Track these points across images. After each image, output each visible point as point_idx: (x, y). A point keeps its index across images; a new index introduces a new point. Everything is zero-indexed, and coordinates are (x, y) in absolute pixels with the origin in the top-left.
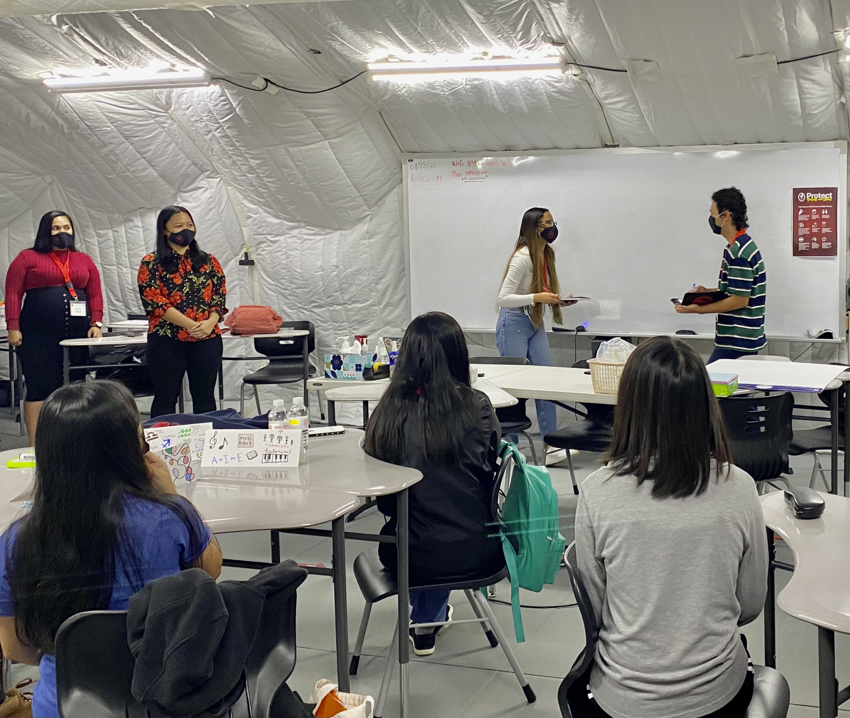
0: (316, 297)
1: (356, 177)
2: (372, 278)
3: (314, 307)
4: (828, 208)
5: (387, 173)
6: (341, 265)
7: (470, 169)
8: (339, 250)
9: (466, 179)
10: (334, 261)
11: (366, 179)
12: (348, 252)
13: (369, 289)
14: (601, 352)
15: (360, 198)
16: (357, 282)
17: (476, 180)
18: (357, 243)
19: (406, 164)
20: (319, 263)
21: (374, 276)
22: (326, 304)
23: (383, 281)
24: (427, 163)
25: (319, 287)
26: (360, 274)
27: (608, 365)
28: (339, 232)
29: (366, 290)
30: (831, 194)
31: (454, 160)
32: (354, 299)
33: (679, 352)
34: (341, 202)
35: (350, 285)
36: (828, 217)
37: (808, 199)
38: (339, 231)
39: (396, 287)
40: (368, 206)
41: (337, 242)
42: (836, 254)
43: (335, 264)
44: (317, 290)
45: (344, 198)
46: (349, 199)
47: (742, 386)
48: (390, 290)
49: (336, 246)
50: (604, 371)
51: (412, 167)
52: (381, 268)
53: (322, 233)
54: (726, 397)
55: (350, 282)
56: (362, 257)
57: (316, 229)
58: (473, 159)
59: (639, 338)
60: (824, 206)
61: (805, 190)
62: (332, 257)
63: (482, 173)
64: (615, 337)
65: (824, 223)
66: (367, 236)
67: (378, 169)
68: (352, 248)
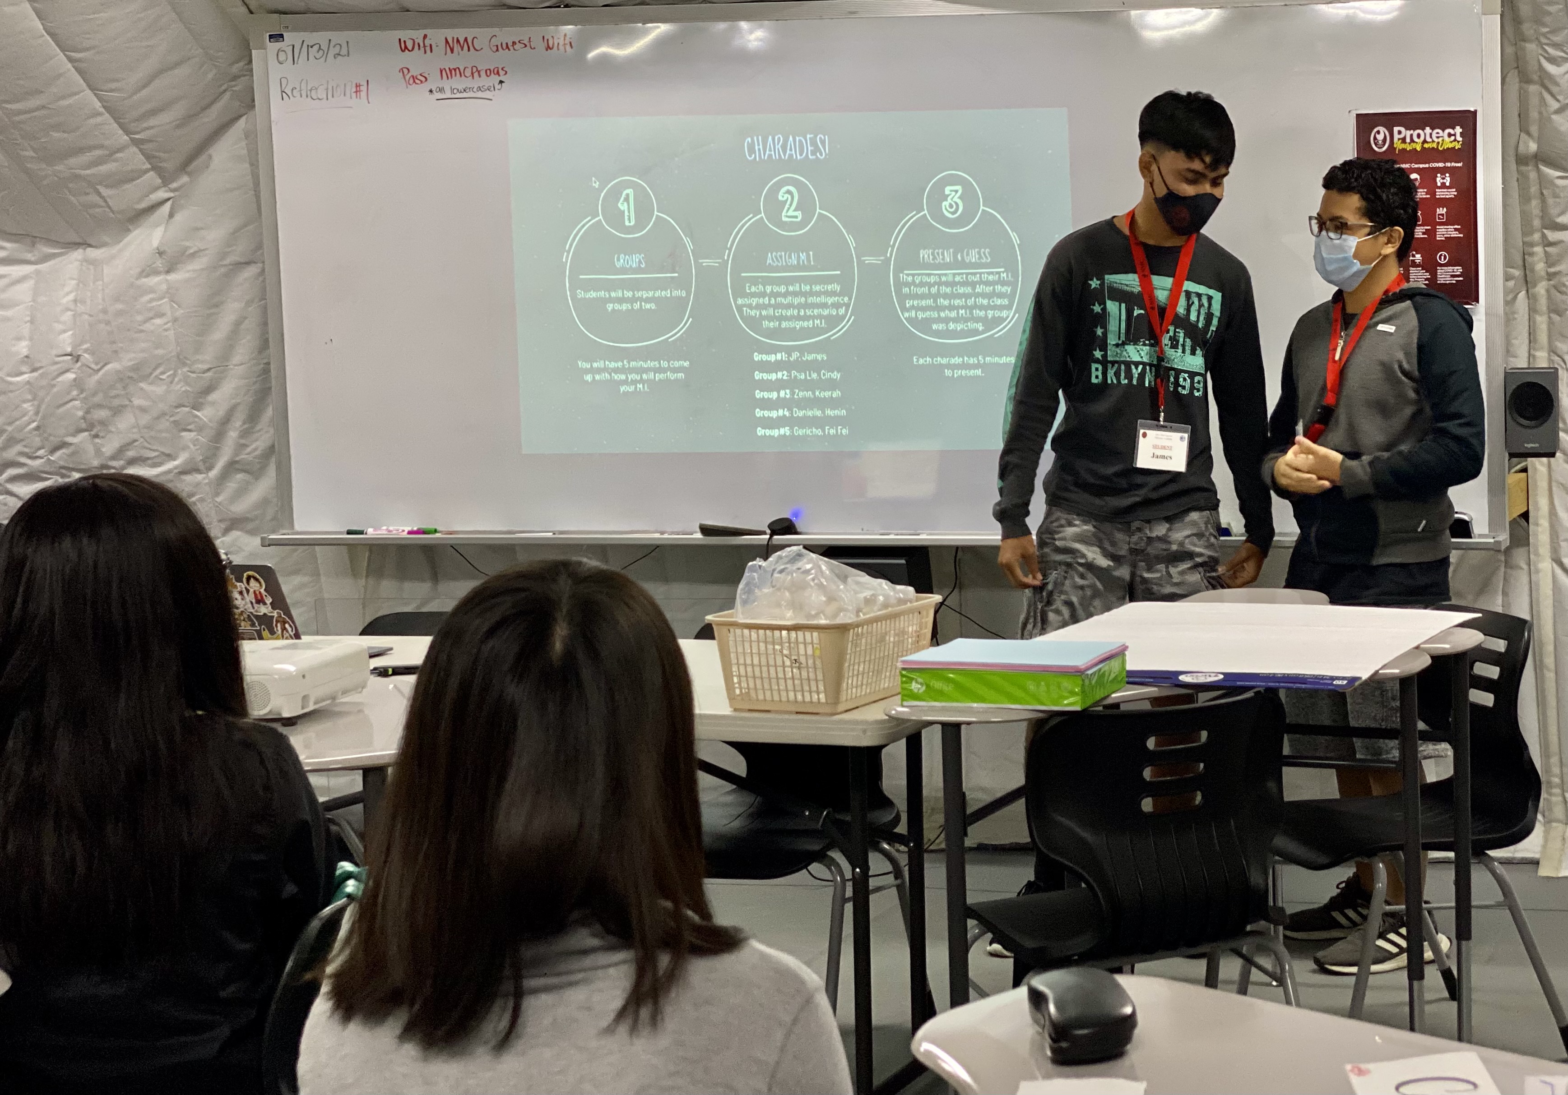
0: (19, 448)
1: (113, 85)
2: (180, 387)
3: (13, 479)
4: (1452, 171)
5: (210, 76)
6: (86, 351)
7: (451, 61)
8: (81, 308)
9: (441, 90)
10: (66, 341)
11: (144, 92)
12: (105, 311)
13: (175, 422)
14: (749, 591)
15: (134, 149)
16: (137, 402)
17: (471, 94)
18: (132, 285)
19: (263, 47)
20: (23, 348)
21: (188, 384)
22: (47, 469)
23: (213, 397)
24: (324, 47)
25: (26, 418)
26: (145, 378)
27: (772, 628)
28: (77, 255)
29: (164, 424)
30: (1458, 130)
31: (406, 35)
32: (131, 454)
34: (73, 161)
35: (117, 411)
36: (1452, 193)
37: (1398, 145)
38: (80, 251)
39: (253, 417)
40: (161, 177)
41: (74, 282)
42: (1478, 301)
43: (69, 350)
44: (21, 429)
45: (81, 150)
46: (98, 153)
47: (1137, 678)
48: (237, 423)
49: (71, 297)
50: (754, 645)
51: (282, 57)
52: (207, 357)
53: (29, 256)
54: (1078, 708)
55: (116, 402)
56: (148, 326)
57: (8, 245)
58: (461, 34)
59: (957, 548)
60: (1441, 165)
61: (1391, 120)
62: (59, 327)
63: (488, 73)
64: (790, 546)
65: (1442, 211)
66: (159, 264)
67: (177, 65)
68: (117, 299)
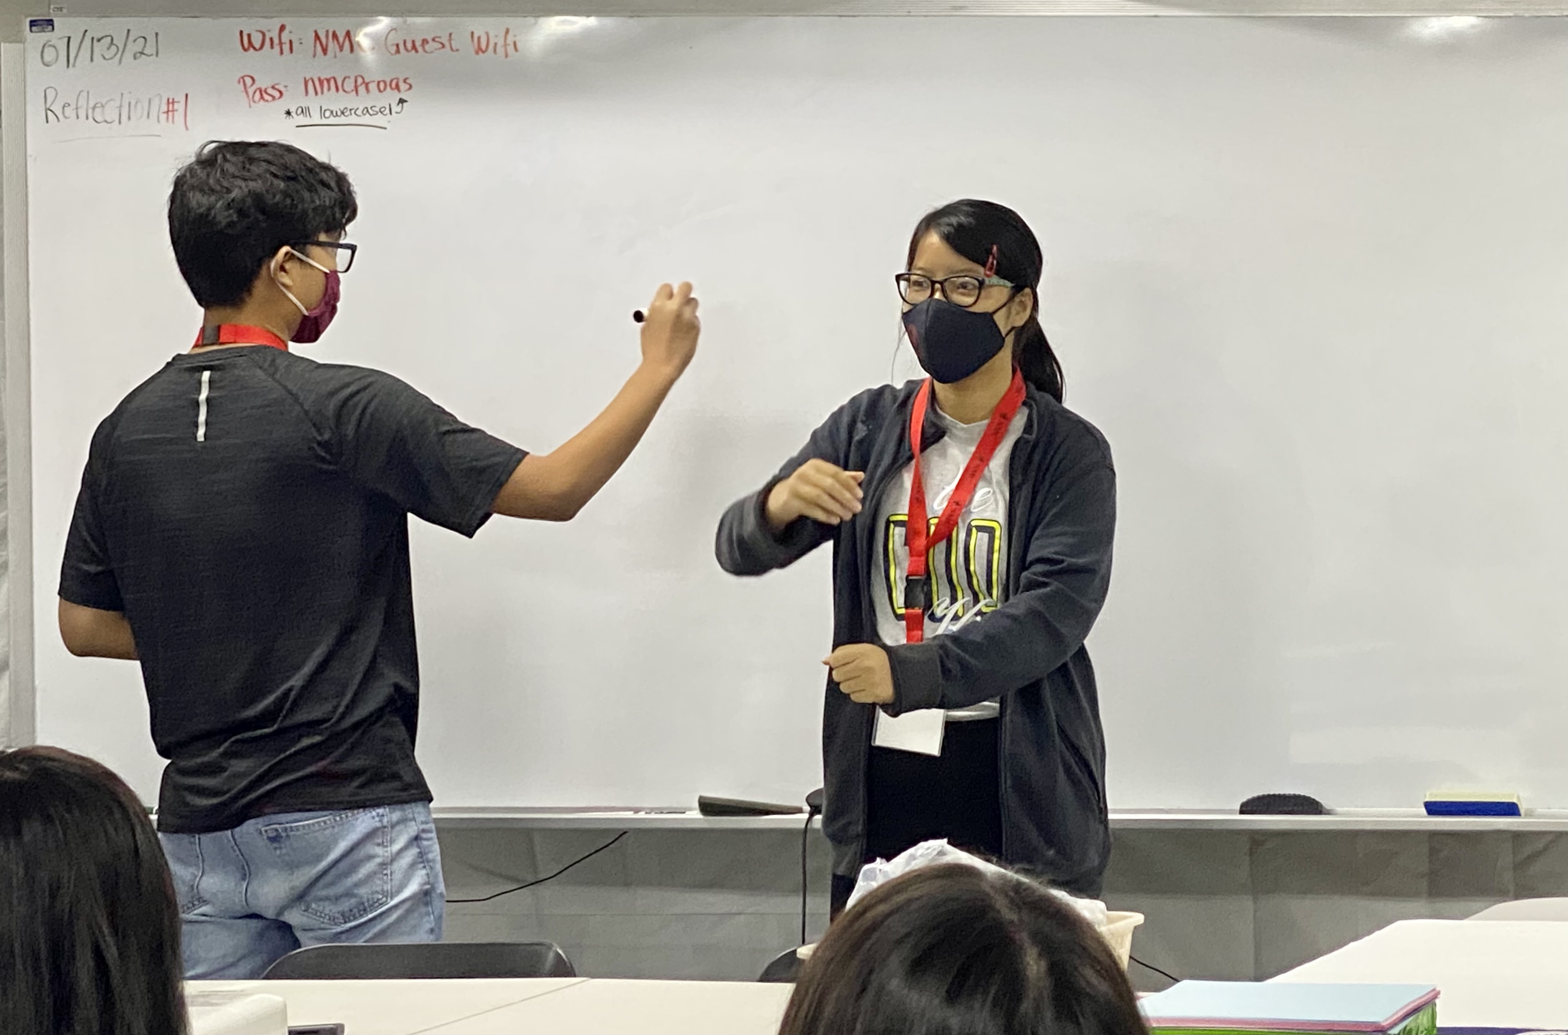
7: (322, 68)
9: (305, 111)
17: (353, 119)
19: (19, 40)
24: (119, 41)
31: (250, 25)
33: (1023, 937)
51: (49, 54)
58: (339, 25)
63: (382, 85)
